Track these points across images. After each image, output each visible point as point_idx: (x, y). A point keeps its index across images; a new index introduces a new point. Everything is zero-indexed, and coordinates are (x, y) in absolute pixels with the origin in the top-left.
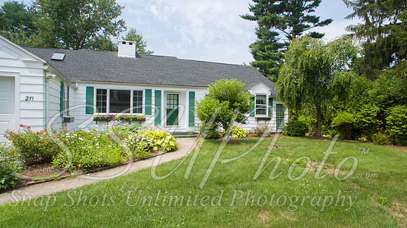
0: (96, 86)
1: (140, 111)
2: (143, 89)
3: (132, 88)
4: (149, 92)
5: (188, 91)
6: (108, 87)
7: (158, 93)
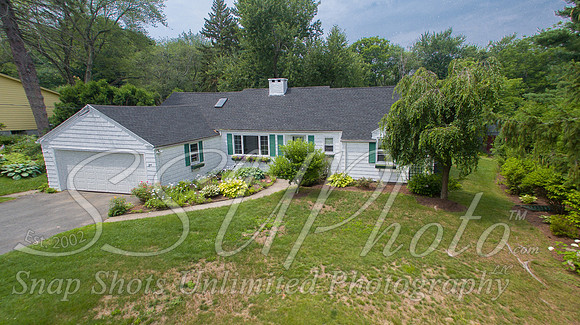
0: (234, 133)
1: (267, 153)
2: (267, 134)
3: (260, 134)
4: (272, 137)
5: (307, 135)
6: (242, 134)
7: (280, 138)
